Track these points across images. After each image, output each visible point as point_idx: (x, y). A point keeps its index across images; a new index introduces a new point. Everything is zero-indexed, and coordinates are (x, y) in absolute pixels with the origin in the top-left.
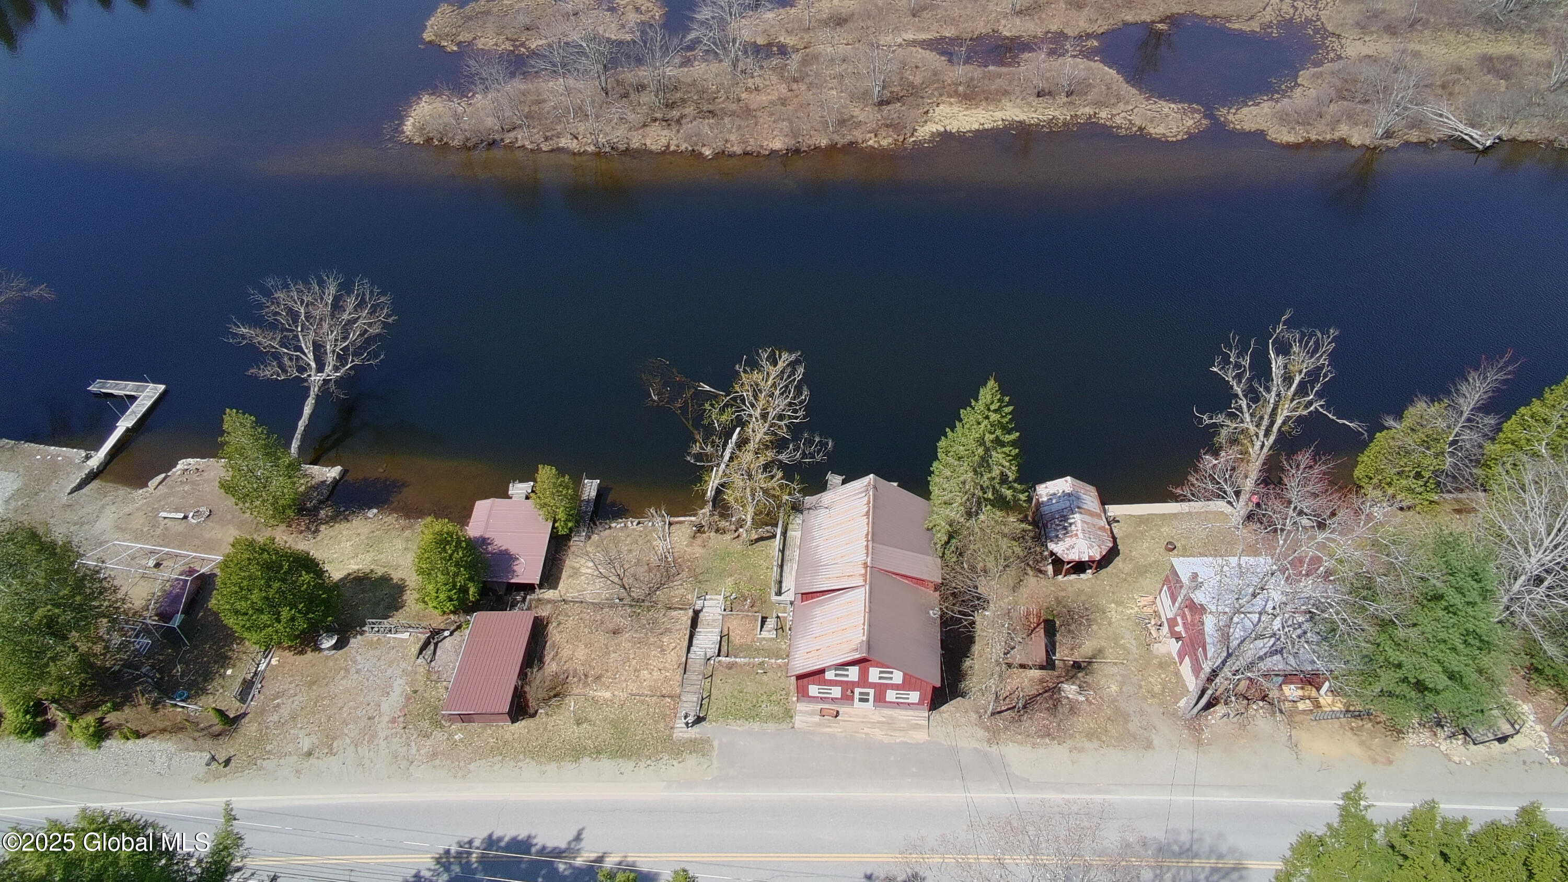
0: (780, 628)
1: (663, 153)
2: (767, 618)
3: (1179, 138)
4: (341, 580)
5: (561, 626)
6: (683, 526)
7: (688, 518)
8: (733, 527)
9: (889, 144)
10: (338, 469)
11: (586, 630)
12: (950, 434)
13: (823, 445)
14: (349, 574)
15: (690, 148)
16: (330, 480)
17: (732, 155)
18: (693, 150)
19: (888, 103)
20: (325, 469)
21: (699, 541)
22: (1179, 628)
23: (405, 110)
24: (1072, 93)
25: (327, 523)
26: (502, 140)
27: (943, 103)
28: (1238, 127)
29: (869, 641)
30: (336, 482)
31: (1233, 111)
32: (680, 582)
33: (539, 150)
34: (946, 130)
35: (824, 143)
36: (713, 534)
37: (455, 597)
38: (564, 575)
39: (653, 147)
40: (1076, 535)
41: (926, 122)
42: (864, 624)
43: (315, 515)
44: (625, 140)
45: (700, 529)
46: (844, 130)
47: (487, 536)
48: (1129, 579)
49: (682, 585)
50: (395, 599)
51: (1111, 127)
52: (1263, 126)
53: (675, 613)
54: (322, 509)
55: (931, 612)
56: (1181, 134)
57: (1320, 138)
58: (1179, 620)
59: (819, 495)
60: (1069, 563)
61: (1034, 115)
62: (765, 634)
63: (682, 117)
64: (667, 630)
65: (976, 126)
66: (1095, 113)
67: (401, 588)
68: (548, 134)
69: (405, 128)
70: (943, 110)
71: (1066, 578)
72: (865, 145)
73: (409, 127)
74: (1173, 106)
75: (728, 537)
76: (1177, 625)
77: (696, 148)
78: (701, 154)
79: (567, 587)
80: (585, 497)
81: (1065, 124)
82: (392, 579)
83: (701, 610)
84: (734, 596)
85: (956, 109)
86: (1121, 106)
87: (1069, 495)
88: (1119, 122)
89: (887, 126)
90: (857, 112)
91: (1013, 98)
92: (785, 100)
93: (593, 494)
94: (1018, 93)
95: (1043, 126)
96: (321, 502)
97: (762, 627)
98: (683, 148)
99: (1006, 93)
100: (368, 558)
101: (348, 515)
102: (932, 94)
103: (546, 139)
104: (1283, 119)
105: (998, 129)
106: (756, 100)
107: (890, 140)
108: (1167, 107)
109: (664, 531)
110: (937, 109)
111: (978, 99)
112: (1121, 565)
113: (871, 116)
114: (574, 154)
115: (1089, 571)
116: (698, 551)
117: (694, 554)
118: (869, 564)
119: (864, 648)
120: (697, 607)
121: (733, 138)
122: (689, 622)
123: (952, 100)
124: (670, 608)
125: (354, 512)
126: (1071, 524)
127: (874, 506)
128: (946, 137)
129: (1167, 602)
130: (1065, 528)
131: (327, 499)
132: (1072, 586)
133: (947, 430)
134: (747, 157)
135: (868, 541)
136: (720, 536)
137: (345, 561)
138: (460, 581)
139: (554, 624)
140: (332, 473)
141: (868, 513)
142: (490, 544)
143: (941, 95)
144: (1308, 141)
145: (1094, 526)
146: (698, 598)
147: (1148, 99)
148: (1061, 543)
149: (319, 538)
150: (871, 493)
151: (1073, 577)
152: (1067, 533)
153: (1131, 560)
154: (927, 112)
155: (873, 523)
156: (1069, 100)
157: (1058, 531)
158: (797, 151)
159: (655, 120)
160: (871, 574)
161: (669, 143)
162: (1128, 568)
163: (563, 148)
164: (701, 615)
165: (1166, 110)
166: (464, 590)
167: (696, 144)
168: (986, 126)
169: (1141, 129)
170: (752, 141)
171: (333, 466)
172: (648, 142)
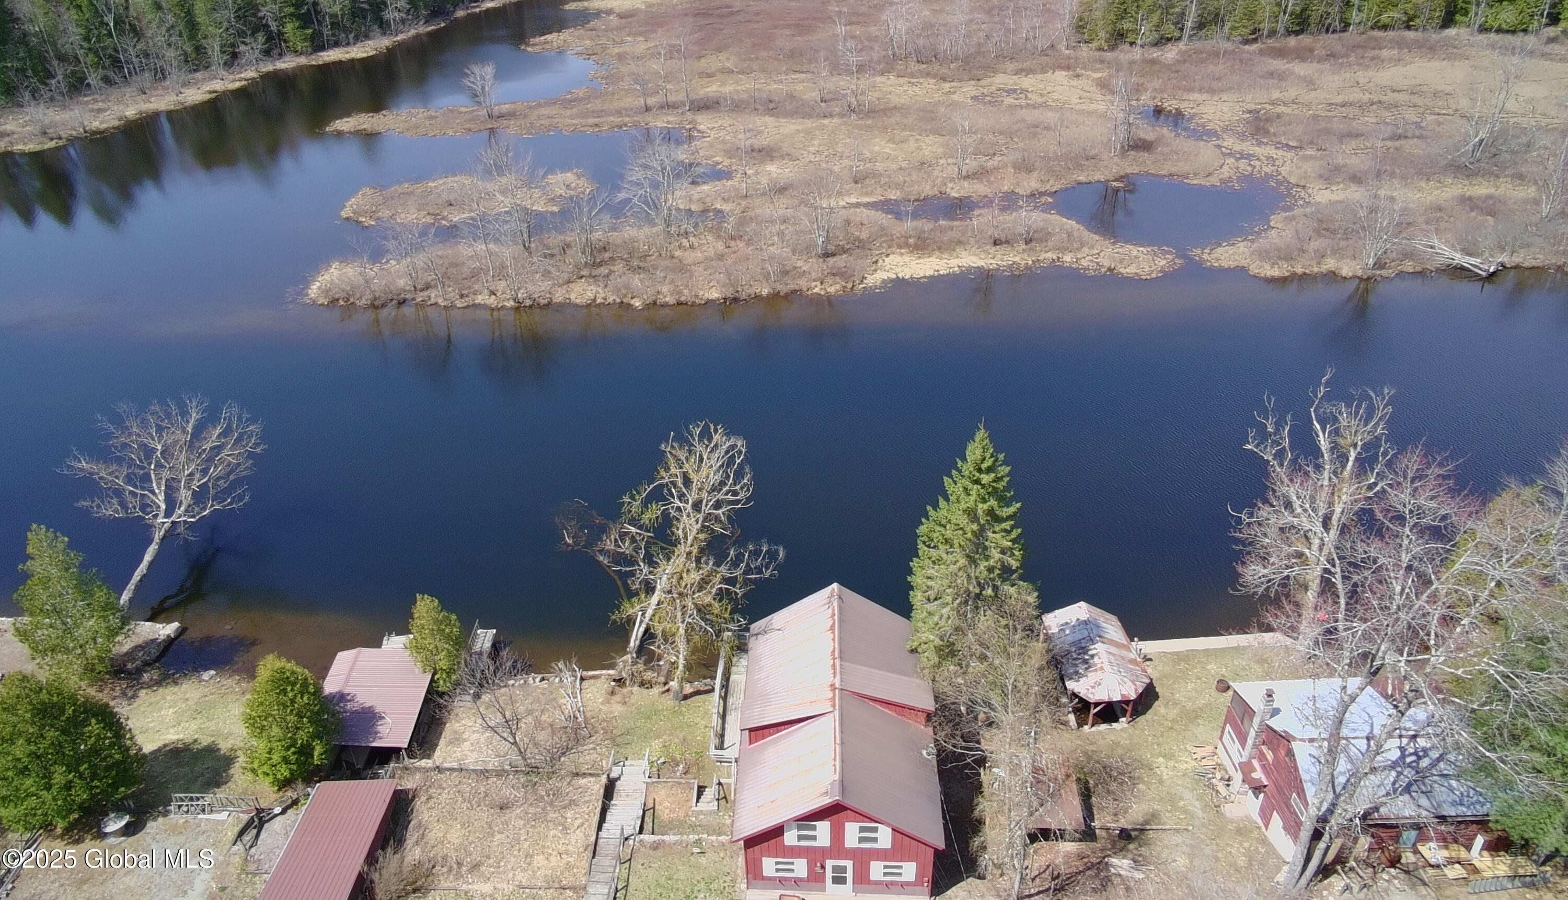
0: (723, 798)
1: (589, 305)
2: (705, 787)
3: (1154, 275)
4: (152, 753)
5: (432, 801)
6: (599, 681)
7: (604, 672)
8: (662, 679)
9: (837, 291)
10: (176, 625)
11: (464, 806)
12: (932, 512)
13: (772, 555)
14: (165, 746)
15: (618, 300)
16: (162, 637)
17: (665, 305)
18: (622, 302)
19: (833, 255)
20: (160, 626)
21: (618, 698)
22: (1258, 774)
23: (313, 276)
24: (1031, 240)
25: (149, 687)
26: (414, 299)
27: (893, 253)
28: (1216, 264)
29: (842, 781)
30: (170, 642)
31: (1207, 251)
32: (592, 746)
33: (453, 306)
34: (898, 277)
35: (765, 292)
36: (636, 689)
37: (293, 758)
38: (442, 742)
39: (578, 301)
40: (1102, 668)
41: (876, 270)
42: (835, 759)
43: (135, 679)
44: (548, 295)
45: (620, 681)
46: (788, 279)
47: (346, 692)
48: (1177, 727)
49: (595, 749)
50: (218, 773)
51: (1077, 268)
52: (1243, 263)
53: (582, 781)
54: (146, 672)
55: (924, 752)
56: (1155, 273)
57: (1307, 271)
58: (1256, 763)
59: (770, 617)
60: (1097, 704)
61: (992, 261)
62: (702, 806)
63: (611, 272)
64: (573, 803)
65: (930, 273)
66: (1059, 258)
67: (228, 761)
68: (463, 292)
69: (310, 291)
70: (893, 259)
71: (1094, 729)
72: (810, 292)
73: (314, 290)
74: (1141, 249)
75: (656, 690)
76: (1254, 770)
77: (625, 301)
78: (630, 305)
79: (444, 754)
80: (477, 648)
81: (1027, 267)
82: (219, 750)
83: (619, 778)
84: (662, 760)
85: (907, 258)
86: (1086, 250)
87: (1086, 622)
88: (1085, 264)
89: (834, 275)
90: (799, 264)
91: (968, 247)
92: (723, 256)
93: (488, 645)
94: (972, 243)
95: (1004, 271)
96: (147, 664)
97: (699, 798)
98: (610, 300)
99: (960, 243)
100: (194, 726)
101: (178, 678)
102: (881, 246)
103: (462, 296)
104: (1264, 255)
105: (954, 274)
106: (689, 257)
107: (838, 287)
108: (1135, 251)
109: (574, 687)
110: (886, 259)
111: (930, 249)
112: (1163, 711)
113: (816, 267)
114: (493, 309)
115: (1123, 720)
116: (617, 709)
117: (611, 712)
118: (837, 685)
119: (837, 790)
120: (614, 775)
121: (665, 289)
122: (602, 791)
123: (903, 251)
124: (577, 774)
125: (186, 675)
126: (1092, 656)
127: (840, 620)
128: (899, 282)
129: (1234, 746)
130: (1086, 662)
131: (157, 659)
132: (1104, 738)
133: (929, 508)
134: (681, 307)
135: (834, 659)
136: (645, 691)
137: (163, 731)
138: (302, 737)
139: (423, 799)
140: (166, 630)
141: (832, 628)
142: (349, 701)
143: (890, 247)
144: (1294, 274)
145: (1123, 658)
146: (615, 764)
147: (1114, 243)
148: (1083, 680)
149: (135, 705)
150: (835, 604)
151: (1104, 727)
152: (1090, 667)
153: (1175, 704)
154: (876, 262)
155: (840, 639)
156: (1028, 247)
157: (1076, 665)
158: (736, 300)
159: (581, 277)
160: (841, 698)
161: (595, 297)
162: (1173, 713)
163: (480, 304)
164: (618, 783)
165: (1135, 253)
166: (305, 751)
167: (625, 296)
168: (941, 273)
169: (1110, 269)
170: (686, 292)
171: (168, 623)
172: (573, 296)
